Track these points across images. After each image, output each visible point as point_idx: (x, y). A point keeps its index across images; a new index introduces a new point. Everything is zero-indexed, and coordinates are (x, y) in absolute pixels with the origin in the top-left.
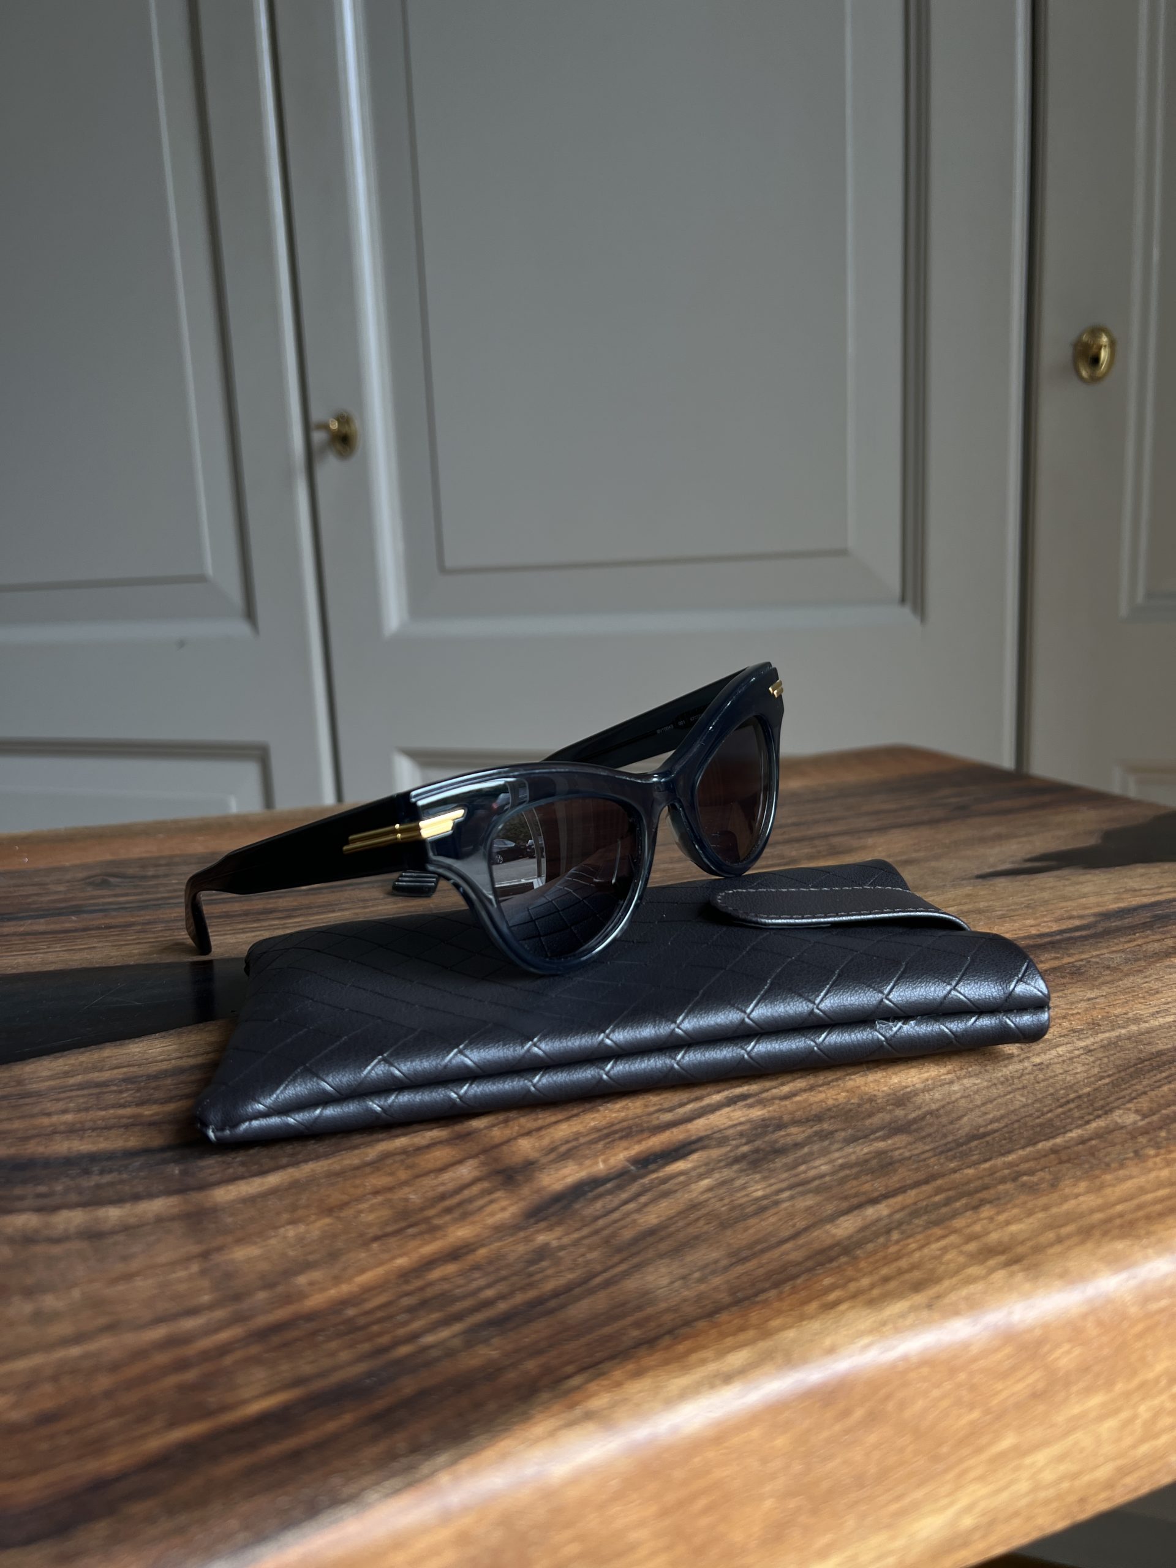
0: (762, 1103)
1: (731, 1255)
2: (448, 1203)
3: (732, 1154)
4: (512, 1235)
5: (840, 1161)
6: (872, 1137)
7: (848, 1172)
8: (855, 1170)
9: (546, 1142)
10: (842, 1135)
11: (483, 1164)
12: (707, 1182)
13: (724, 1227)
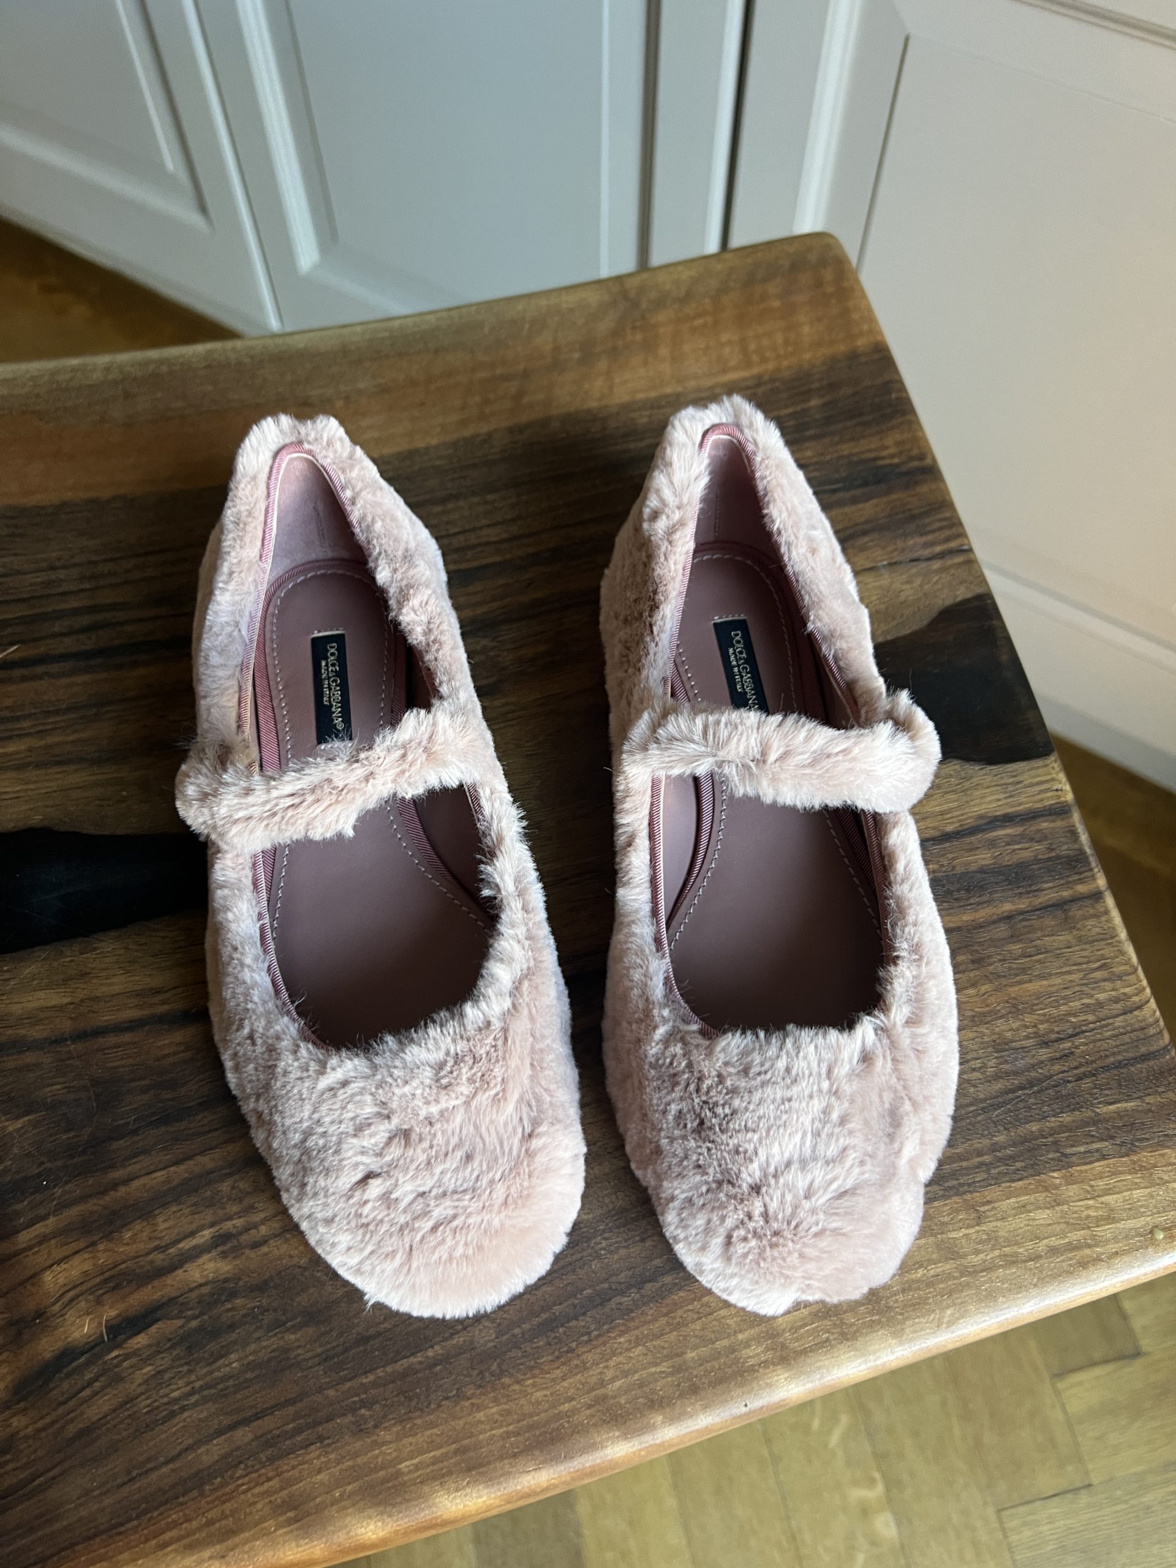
0: (235, 1252)
1: (129, 1472)
3: (180, 1332)
5: (251, 1358)
6: (290, 1324)
7: (249, 1375)
8: (258, 1372)
9: (61, 1281)
10: (268, 1318)
12: (150, 1368)
13: (136, 1434)
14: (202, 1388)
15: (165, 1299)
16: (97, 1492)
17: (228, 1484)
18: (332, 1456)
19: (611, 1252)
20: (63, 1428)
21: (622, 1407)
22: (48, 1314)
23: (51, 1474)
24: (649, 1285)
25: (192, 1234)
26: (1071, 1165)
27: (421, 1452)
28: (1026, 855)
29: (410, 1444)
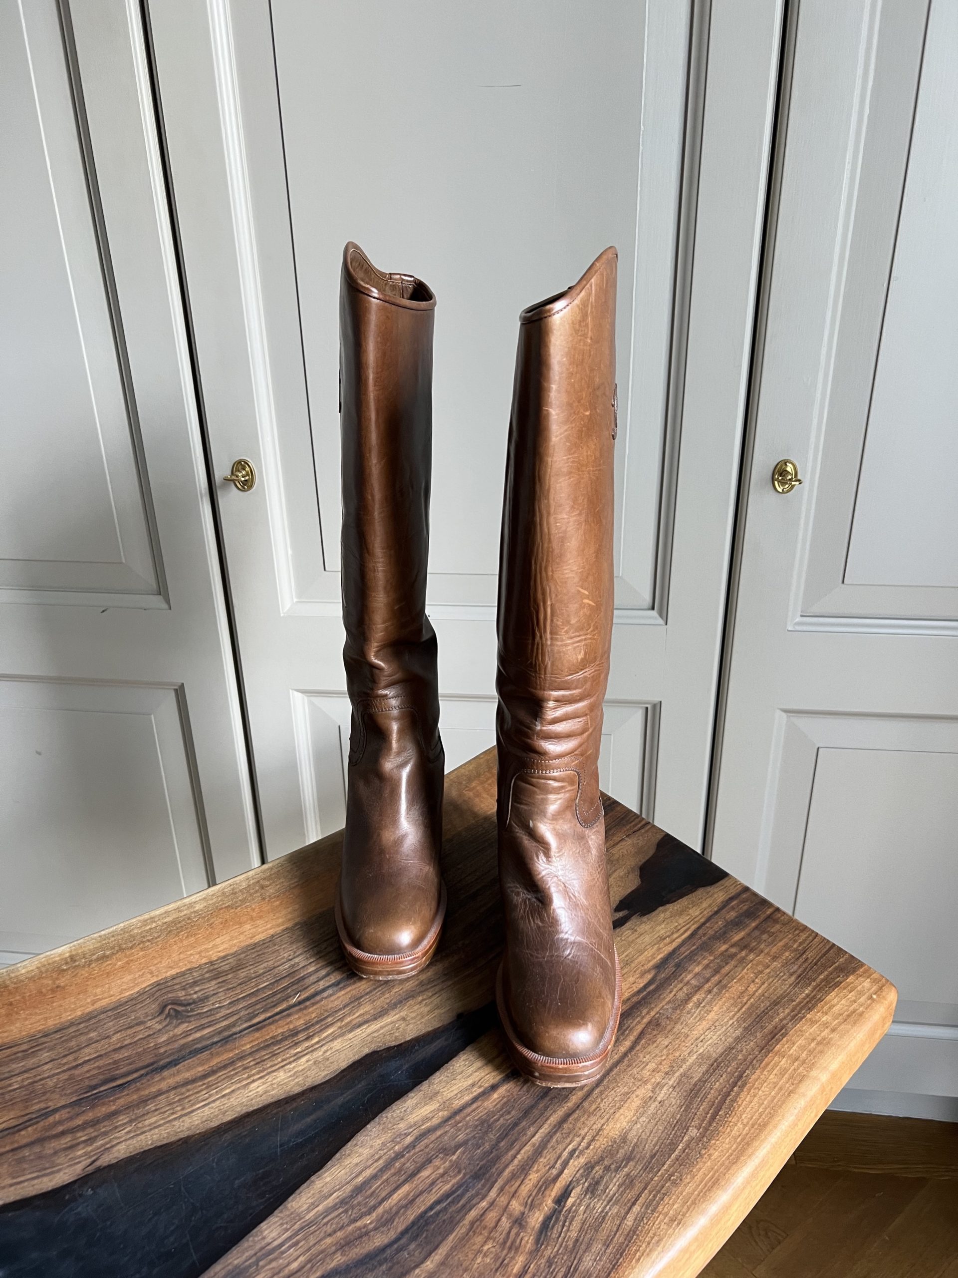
0: (581, 1153)
1: (604, 1245)
2: (508, 1244)
3: (583, 1189)
4: (537, 1255)
5: (617, 1183)
6: (622, 1166)
7: (621, 1189)
8: (624, 1187)
9: (521, 1198)
10: (613, 1166)
11: (508, 1219)
12: (582, 1207)
13: (597, 1231)
14: (608, 1203)
15: (568, 1183)
16: (598, 1258)
17: (644, 1227)
18: (674, 1197)
19: (714, 1085)
20: (566, 1244)
21: (757, 1129)
22: (526, 1212)
23: (575, 1262)
24: (735, 1089)
25: (560, 1157)
26: (834, 990)
27: (702, 1179)
28: (745, 908)
29: (698, 1178)
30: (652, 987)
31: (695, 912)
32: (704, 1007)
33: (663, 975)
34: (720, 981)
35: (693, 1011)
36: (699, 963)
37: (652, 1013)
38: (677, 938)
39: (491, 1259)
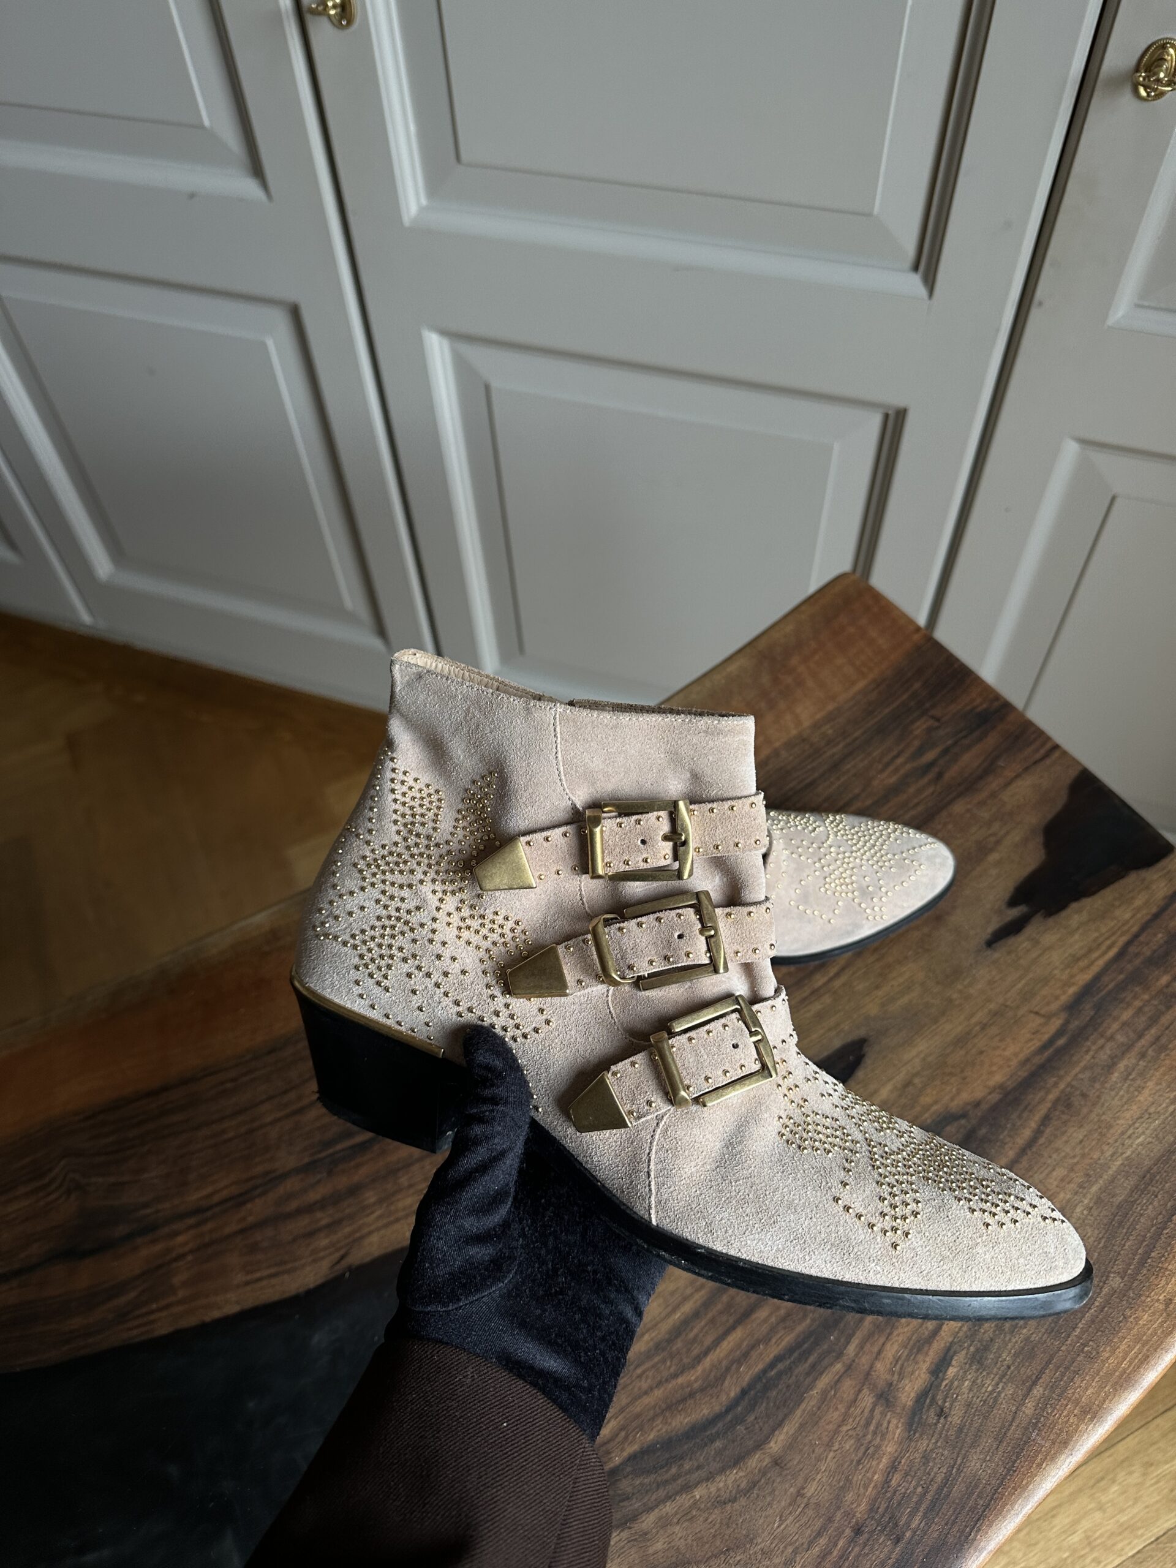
1: (996, 1439)
2: (872, 1428)
3: (969, 1356)
4: (909, 1446)
5: (1013, 1351)
7: (1018, 1360)
8: (1021, 1357)
11: (871, 1390)
12: (967, 1383)
13: (986, 1418)
14: (1001, 1379)
15: (948, 1344)
16: (988, 1458)
17: (1048, 1418)
18: (1087, 1378)
19: (1145, 1210)
20: (947, 1435)
22: (895, 1382)
23: (959, 1462)
27: (1126, 1354)
29: (1119, 1353)
30: (1061, 1042)
31: (1124, 914)
32: (1133, 1080)
33: (1077, 1023)
34: (1158, 1039)
35: (1119, 1085)
36: (1129, 1005)
37: (1062, 1086)
38: (1097, 959)
39: (850, 1447)
